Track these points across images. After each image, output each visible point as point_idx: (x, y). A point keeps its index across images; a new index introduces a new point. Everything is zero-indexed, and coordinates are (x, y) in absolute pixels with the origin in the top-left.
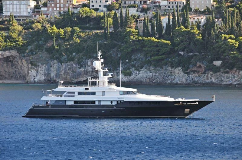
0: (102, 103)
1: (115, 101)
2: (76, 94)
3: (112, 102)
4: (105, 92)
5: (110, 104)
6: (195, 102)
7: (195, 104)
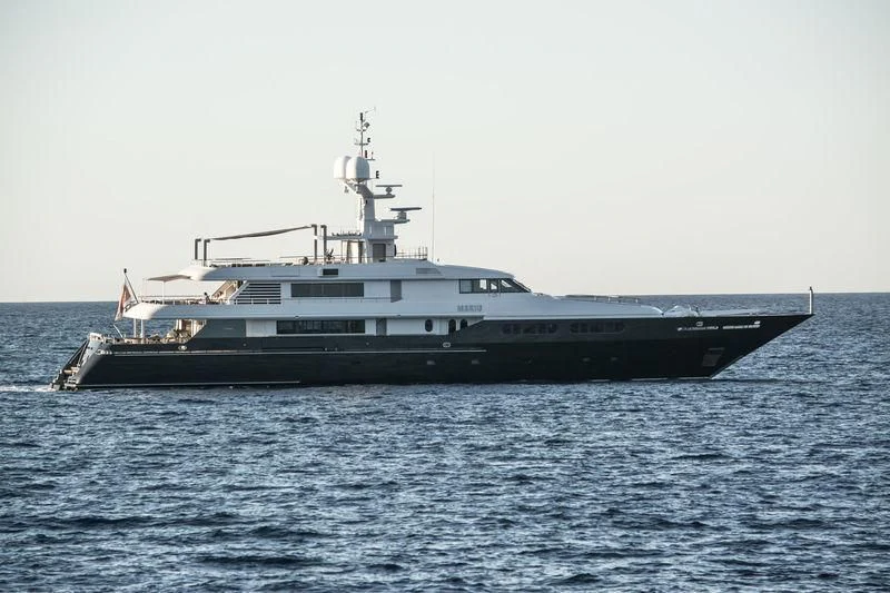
0: (393, 330)
1: (441, 318)
2: (286, 291)
3: (429, 326)
4: (404, 285)
5: (425, 332)
6: (751, 320)
7: (750, 326)
